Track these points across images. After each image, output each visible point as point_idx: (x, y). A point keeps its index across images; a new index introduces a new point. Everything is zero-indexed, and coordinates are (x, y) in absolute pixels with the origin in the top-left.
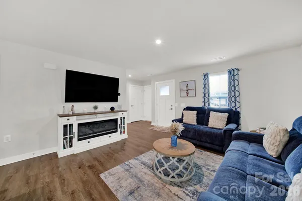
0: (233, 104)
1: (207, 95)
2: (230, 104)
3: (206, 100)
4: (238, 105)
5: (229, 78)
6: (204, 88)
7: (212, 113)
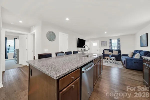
0: (119, 48)
1: (111, 46)
2: (118, 48)
3: (111, 47)
5: (118, 41)
6: (110, 44)
7: (113, 51)
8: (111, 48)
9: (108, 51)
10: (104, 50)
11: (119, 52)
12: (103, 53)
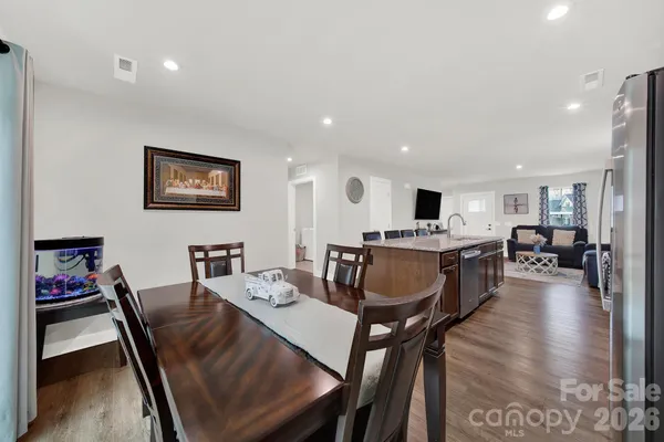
0: (579, 222)
1: (545, 212)
2: (576, 221)
3: (545, 217)
4: (585, 222)
5: (575, 193)
6: (542, 204)
7: (555, 231)
8: (548, 222)
9: (534, 231)
10: (514, 230)
11: (581, 234)
12: (510, 238)
